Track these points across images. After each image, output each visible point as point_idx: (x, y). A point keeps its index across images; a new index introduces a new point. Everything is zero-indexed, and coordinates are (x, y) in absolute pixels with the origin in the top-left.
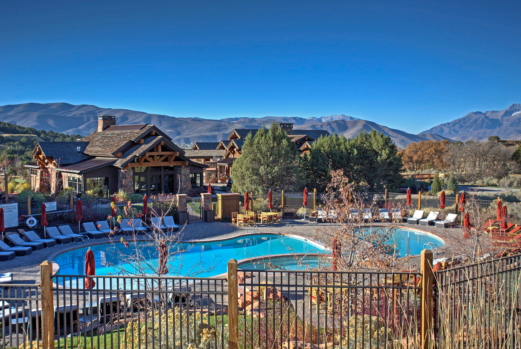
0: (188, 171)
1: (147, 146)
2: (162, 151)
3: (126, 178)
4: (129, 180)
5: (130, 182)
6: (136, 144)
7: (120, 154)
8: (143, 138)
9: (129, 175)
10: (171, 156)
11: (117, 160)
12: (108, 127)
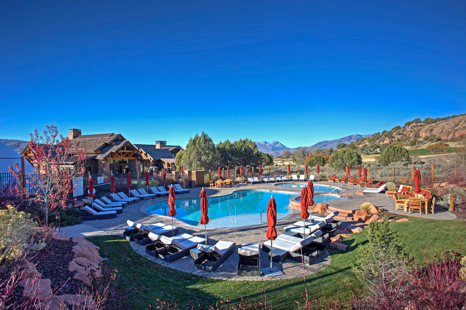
0: (139, 163)
1: (119, 146)
2: (127, 150)
3: (105, 167)
4: (107, 168)
5: (108, 169)
6: (110, 145)
7: (99, 152)
8: (114, 142)
9: (107, 165)
10: (130, 153)
11: (97, 156)
12: (77, 136)
